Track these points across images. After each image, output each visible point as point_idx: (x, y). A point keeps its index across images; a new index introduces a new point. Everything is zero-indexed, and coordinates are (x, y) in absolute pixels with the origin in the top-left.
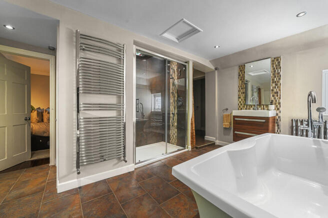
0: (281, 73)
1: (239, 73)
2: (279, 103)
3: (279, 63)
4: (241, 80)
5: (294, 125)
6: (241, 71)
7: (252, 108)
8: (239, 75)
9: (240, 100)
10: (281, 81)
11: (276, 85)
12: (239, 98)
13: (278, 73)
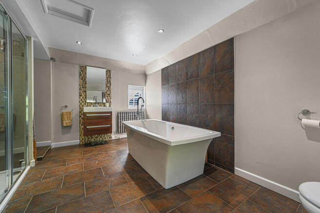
0: (111, 82)
1: (80, 72)
2: (111, 102)
3: (110, 74)
4: (82, 79)
5: (119, 115)
6: (82, 71)
7: (92, 106)
8: (80, 75)
9: (81, 98)
10: (111, 87)
11: (109, 89)
12: (80, 96)
13: (110, 81)
